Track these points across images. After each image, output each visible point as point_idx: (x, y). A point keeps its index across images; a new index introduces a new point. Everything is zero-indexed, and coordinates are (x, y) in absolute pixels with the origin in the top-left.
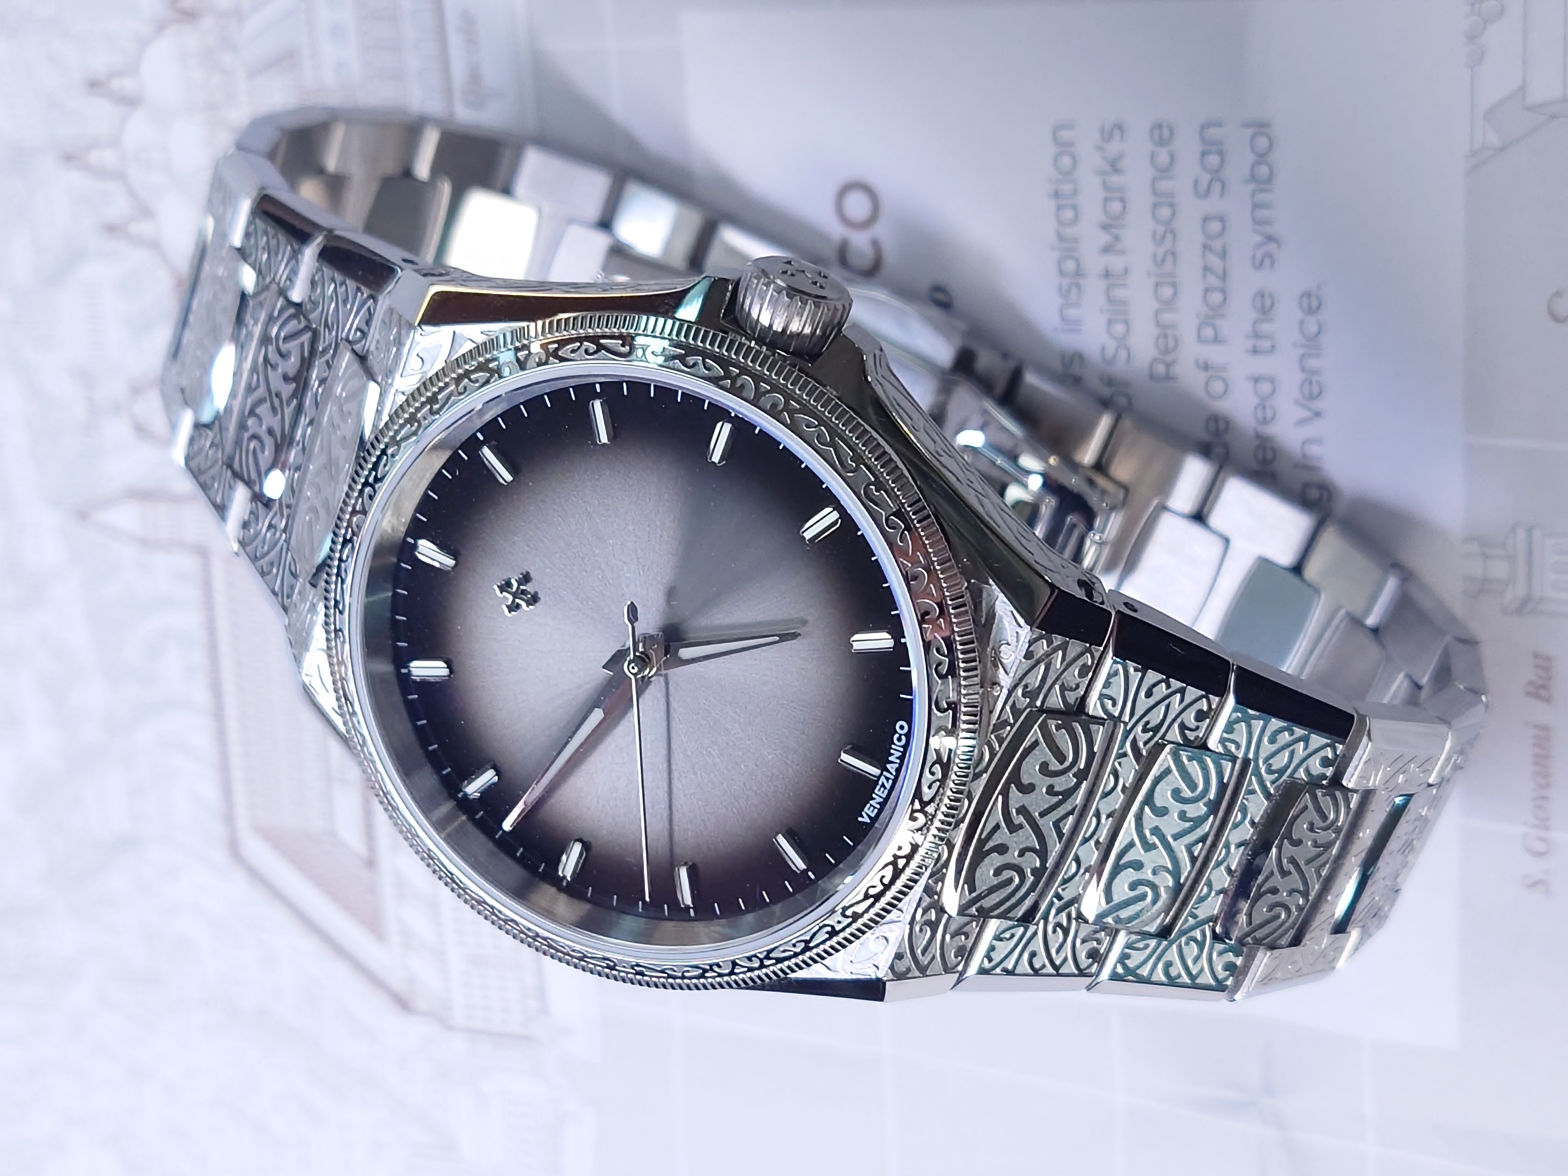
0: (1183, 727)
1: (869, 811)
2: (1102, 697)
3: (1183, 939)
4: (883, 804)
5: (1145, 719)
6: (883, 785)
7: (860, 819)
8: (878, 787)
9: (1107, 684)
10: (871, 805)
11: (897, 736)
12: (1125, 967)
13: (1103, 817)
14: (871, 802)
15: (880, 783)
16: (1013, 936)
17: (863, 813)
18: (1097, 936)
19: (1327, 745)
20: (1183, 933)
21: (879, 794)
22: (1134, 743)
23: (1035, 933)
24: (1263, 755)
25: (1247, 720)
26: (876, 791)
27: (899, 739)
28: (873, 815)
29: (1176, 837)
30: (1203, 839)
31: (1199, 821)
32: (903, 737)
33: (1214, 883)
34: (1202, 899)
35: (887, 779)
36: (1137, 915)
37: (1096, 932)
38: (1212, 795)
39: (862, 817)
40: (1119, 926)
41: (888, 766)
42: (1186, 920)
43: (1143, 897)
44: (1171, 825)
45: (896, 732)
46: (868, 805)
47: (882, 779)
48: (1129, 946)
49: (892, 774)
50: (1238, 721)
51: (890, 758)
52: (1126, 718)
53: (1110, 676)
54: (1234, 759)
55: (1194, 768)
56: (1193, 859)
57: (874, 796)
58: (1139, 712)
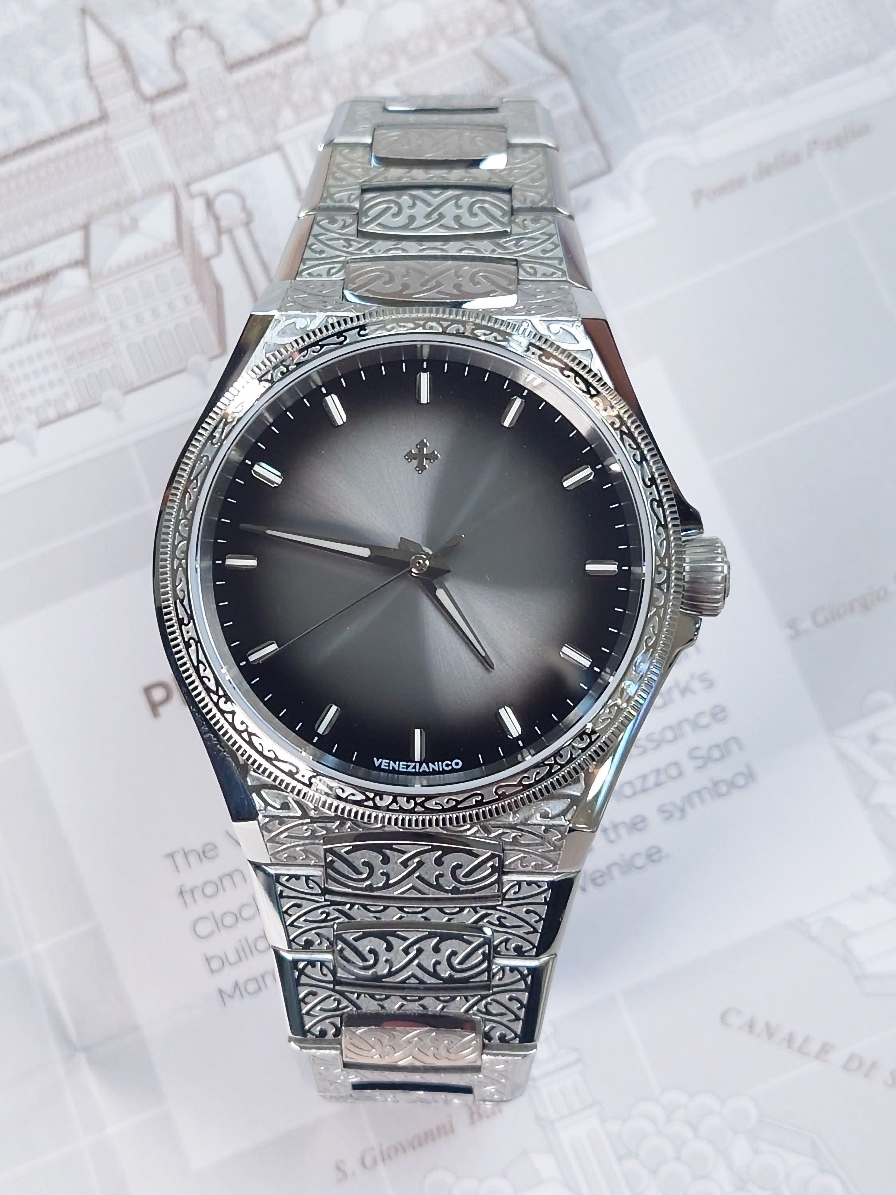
0: (507, 941)
1: (384, 763)
2: (519, 883)
3: (338, 996)
4: (394, 771)
5: (508, 916)
6: (408, 766)
7: (375, 759)
8: (405, 763)
9: (529, 883)
10: (389, 763)
11: (449, 763)
12: (305, 967)
13: (424, 915)
14: (391, 762)
15: (409, 764)
16: (312, 888)
17: (380, 760)
18: (325, 941)
19: (515, 1033)
20: (342, 993)
21: (401, 766)
22: (486, 915)
23: (318, 902)
24: (498, 997)
25: (524, 977)
26: (401, 763)
27: (447, 765)
28: (383, 767)
29: (419, 965)
30: (421, 982)
31: (435, 974)
32: (450, 767)
33: (388, 1001)
34: (372, 996)
35: (414, 767)
36: (348, 961)
37: (328, 939)
38: (457, 975)
39: (378, 760)
40: (336, 953)
41: (424, 765)
42: (353, 993)
43: (364, 960)
44: (428, 960)
45: (452, 762)
46: (388, 761)
47: (413, 764)
48: (323, 963)
49: (420, 769)
50: (521, 973)
51: (430, 764)
52: (506, 903)
53: (536, 883)
54: (489, 979)
55: (478, 957)
56: (404, 981)
57: (397, 763)
58: (513, 911)
